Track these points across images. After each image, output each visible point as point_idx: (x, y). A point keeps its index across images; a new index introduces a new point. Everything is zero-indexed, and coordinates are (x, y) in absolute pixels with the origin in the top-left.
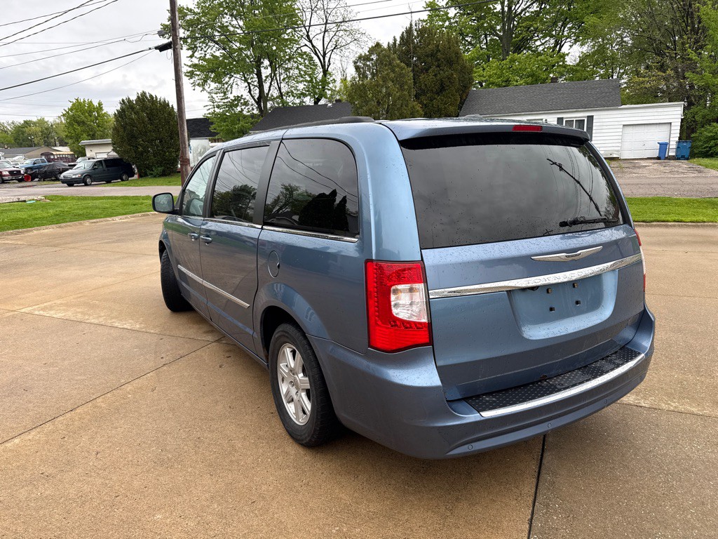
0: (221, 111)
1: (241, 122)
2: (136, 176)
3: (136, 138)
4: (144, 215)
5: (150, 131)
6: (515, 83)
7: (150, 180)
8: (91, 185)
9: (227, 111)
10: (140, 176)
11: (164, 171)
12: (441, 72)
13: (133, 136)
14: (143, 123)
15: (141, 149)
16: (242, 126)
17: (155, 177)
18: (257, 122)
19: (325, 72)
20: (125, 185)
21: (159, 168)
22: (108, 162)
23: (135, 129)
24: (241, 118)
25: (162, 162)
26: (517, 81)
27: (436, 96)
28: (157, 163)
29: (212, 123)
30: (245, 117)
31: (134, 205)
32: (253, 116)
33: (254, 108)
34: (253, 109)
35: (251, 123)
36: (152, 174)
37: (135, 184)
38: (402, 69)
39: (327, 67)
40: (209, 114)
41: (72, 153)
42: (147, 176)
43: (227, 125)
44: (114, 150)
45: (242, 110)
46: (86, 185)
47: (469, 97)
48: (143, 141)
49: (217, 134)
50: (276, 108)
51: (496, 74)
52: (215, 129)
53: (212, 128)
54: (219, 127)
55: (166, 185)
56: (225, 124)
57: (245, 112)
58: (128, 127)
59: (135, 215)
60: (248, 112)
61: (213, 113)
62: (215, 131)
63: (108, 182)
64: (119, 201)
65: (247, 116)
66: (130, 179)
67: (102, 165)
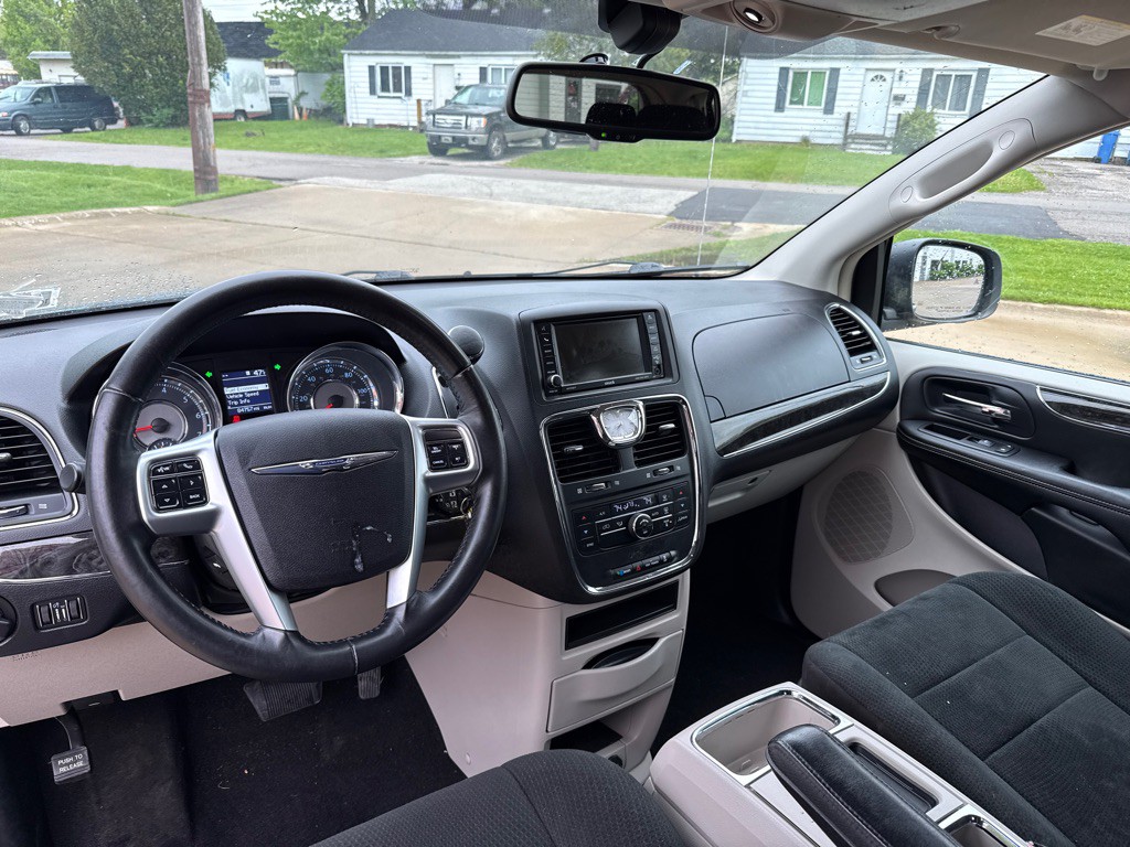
0: (289, 8)
1: (326, 33)
2: (121, 124)
3: (119, 47)
4: (97, 216)
5: (146, 35)
7: (147, 132)
8: (28, 134)
9: (299, 10)
10: (130, 123)
11: (174, 117)
13: (112, 43)
14: (131, 16)
15: (127, 69)
16: (327, 39)
17: (157, 126)
18: (355, 34)
20: (98, 140)
21: (165, 111)
22: (62, 91)
23: (116, 27)
24: (325, 24)
25: (169, 99)
28: (161, 100)
29: (271, 32)
30: (333, 23)
31: (89, 186)
32: (349, 23)
33: (351, 7)
34: (348, 11)
35: (346, 36)
36: (150, 121)
37: (117, 139)
40: (266, 12)
41: (15, 72)
42: (144, 124)
43: (299, 37)
44: (77, 68)
45: (328, 11)
46: (19, 133)
48: (131, 53)
49: (281, 52)
50: (392, 11)
52: (276, 43)
53: (270, 40)
54: (283, 39)
55: (178, 144)
56: (294, 34)
57: (333, 15)
58: (101, 23)
59: (73, 214)
60: (340, 14)
61: (272, 12)
62: (277, 47)
63: (67, 130)
64: (57, 175)
65: (335, 22)
66: (109, 127)
67: (52, 96)
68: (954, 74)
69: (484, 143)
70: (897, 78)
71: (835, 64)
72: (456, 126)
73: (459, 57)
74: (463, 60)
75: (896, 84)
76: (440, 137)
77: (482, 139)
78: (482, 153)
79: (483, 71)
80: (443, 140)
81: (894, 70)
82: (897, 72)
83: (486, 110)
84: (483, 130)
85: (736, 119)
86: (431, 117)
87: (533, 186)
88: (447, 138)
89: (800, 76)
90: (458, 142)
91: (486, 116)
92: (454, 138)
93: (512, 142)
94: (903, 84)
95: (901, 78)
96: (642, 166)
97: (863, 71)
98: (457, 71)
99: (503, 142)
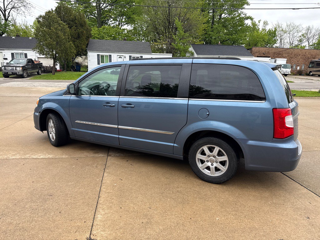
6: (106, 39)
12: (78, 29)
19: (6, 20)
26: (107, 38)
27: (76, 40)
38: (64, 26)
39: (7, 17)
47: (90, 42)
51: (97, 33)
68: (136, 57)
69: (22, 74)
70: (124, 57)
71: (110, 54)
72: (13, 70)
73: (4, 50)
74: (5, 51)
75: (124, 59)
76: (8, 73)
77: (21, 73)
78: (21, 76)
79: (13, 54)
80: (9, 73)
81: (123, 56)
82: (124, 56)
83: (21, 65)
84: (21, 71)
85: (88, 66)
86: (4, 67)
87: (44, 83)
88: (10, 73)
89: (102, 56)
90: (13, 74)
91: (22, 67)
92: (12, 73)
93: (29, 73)
94: (126, 59)
95: (125, 58)
96: (68, 78)
97: (117, 56)
98: (4, 54)
99: (27, 73)
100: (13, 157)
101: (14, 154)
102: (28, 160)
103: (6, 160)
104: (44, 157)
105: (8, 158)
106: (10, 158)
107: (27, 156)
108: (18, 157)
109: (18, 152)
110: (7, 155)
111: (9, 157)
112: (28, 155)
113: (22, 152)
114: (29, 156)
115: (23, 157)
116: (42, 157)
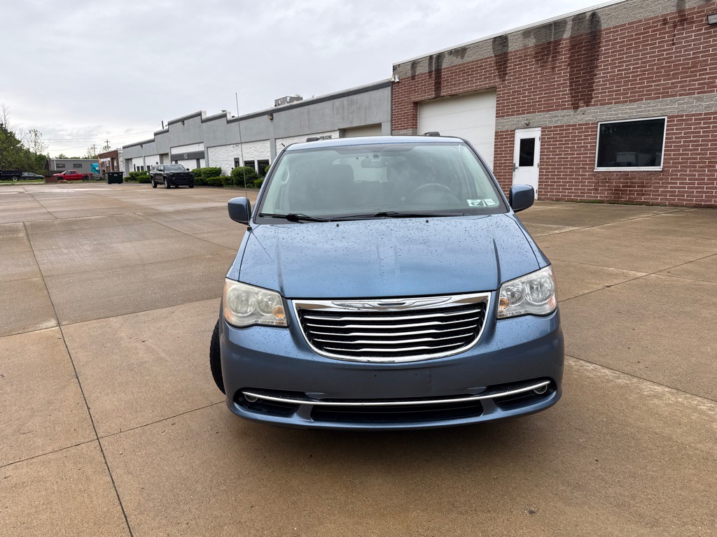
100: (659, 389)
101: (656, 401)
102: (627, 369)
103: (679, 387)
104: (587, 364)
105: (674, 391)
106: (667, 389)
107: (623, 381)
108: (648, 388)
109: (644, 404)
110: (677, 402)
111: (672, 394)
112: (619, 381)
113: (633, 397)
114: (619, 378)
115: (635, 380)
116: (591, 367)
